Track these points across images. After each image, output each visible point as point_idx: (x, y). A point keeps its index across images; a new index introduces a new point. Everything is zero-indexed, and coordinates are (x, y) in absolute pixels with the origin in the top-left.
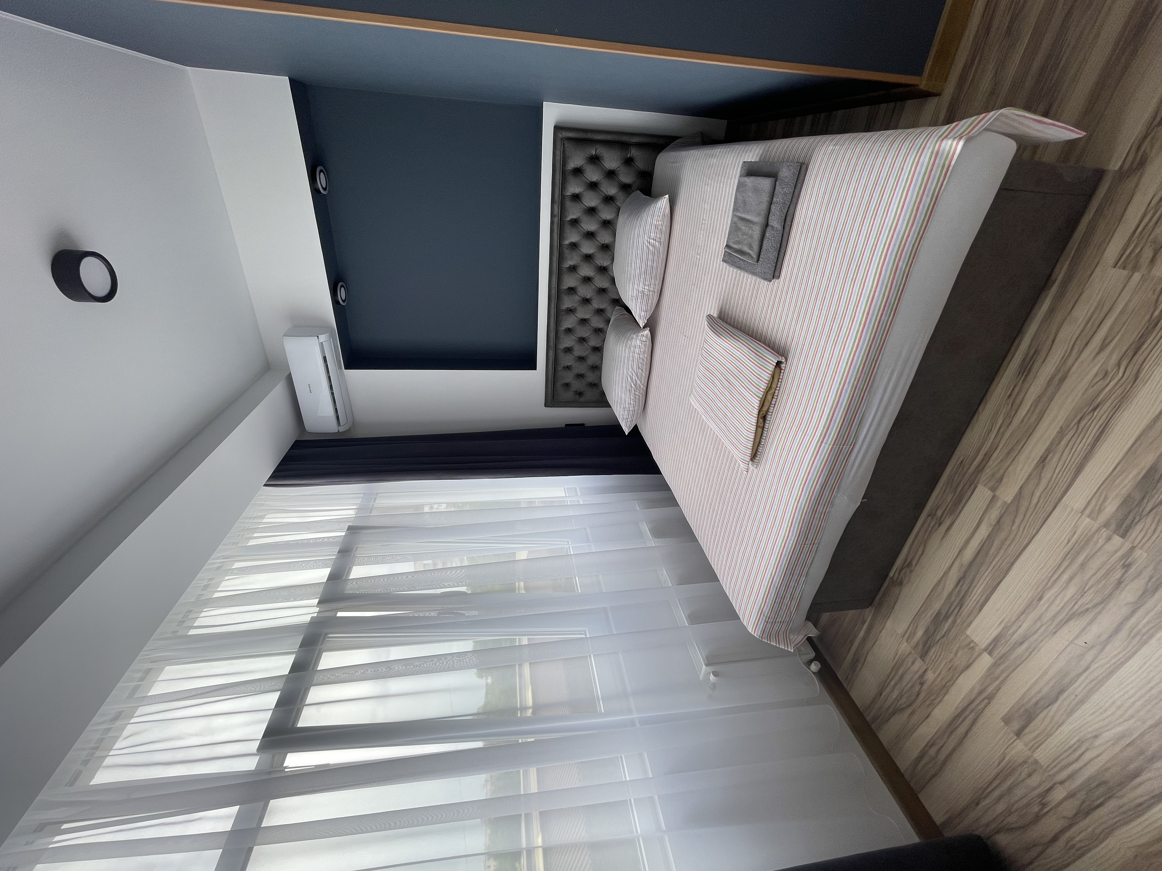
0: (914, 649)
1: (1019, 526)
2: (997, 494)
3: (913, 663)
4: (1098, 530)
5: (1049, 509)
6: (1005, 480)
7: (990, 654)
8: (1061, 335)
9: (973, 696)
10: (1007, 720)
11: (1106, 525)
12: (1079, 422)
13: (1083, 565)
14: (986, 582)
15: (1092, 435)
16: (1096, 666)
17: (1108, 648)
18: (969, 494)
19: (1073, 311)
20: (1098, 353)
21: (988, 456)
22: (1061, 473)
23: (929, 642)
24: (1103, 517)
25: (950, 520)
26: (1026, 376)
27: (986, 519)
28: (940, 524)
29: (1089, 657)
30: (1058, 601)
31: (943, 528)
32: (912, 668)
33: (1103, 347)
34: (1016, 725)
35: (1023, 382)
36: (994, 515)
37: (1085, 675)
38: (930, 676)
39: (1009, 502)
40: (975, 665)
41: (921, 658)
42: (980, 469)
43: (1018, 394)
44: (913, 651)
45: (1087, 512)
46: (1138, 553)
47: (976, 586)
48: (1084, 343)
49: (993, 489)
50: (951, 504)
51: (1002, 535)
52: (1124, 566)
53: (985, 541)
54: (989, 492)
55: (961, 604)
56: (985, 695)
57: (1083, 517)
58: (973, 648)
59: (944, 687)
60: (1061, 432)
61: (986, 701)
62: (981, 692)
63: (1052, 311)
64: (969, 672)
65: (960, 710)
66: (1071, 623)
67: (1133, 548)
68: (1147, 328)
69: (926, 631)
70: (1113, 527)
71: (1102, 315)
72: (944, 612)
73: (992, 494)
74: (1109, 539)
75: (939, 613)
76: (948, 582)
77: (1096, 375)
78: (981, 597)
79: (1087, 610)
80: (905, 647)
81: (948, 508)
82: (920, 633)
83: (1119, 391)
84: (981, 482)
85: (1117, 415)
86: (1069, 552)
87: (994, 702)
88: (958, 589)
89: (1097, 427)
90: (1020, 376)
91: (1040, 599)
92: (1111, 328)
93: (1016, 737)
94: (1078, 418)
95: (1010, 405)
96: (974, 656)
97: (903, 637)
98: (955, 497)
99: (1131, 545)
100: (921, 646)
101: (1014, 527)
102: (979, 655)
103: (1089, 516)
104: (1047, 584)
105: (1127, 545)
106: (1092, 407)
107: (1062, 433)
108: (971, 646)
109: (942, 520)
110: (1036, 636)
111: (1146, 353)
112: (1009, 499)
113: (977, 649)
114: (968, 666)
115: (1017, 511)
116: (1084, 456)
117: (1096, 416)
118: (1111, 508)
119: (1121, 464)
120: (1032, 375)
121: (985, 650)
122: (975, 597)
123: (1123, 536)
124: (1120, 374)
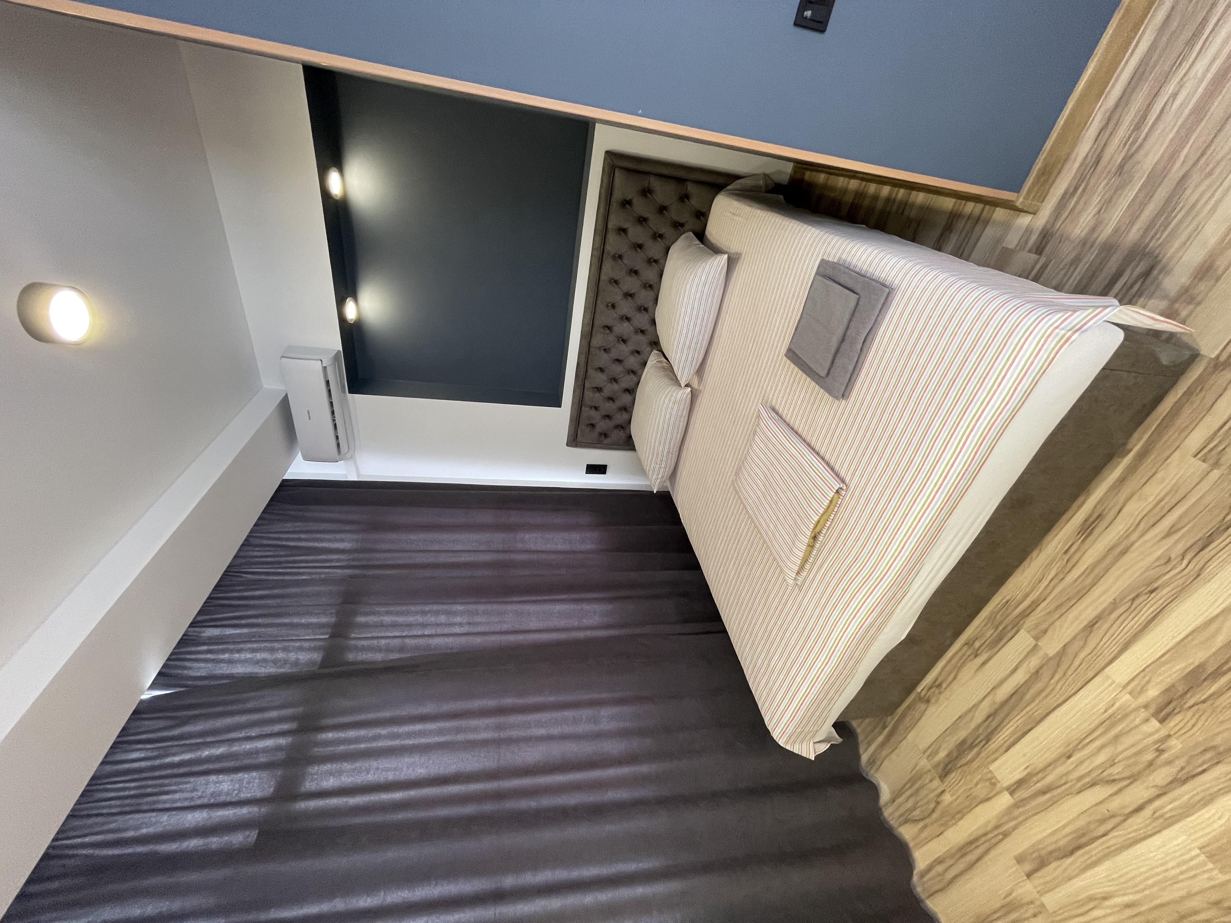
0: (934, 768)
1: (1058, 682)
2: (1039, 644)
3: (931, 781)
4: (1137, 709)
5: (1090, 674)
6: (1049, 633)
7: (1012, 793)
8: (1130, 507)
9: (989, 828)
10: (1020, 859)
11: (1146, 706)
12: (1133, 600)
13: (1117, 738)
14: (1016, 725)
15: (1145, 615)
16: (1116, 834)
17: (1130, 821)
18: (1010, 635)
19: (1144, 487)
20: (1165, 537)
21: (1035, 605)
22: (1108, 643)
23: (949, 766)
24: (1142, 700)
25: (988, 654)
26: (1087, 537)
27: (1025, 665)
28: (976, 656)
29: (1109, 825)
30: (1086, 764)
31: (979, 660)
32: (928, 786)
33: (1169, 534)
34: (1028, 867)
35: (1084, 540)
36: (1034, 662)
37: (1101, 840)
38: (947, 798)
39: (1051, 655)
40: (994, 801)
41: (940, 777)
42: (1025, 615)
43: (1075, 552)
44: (933, 770)
45: (1129, 688)
46: (1173, 742)
47: (1005, 727)
48: (1151, 523)
49: (1037, 638)
50: (989, 640)
51: (1038, 686)
52: (1157, 750)
53: (1021, 687)
54: (1032, 639)
55: (988, 739)
56: (1001, 830)
57: (1124, 692)
58: (994, 784)
59: (959, 812)
60: (1115, 603)
61: (1001, 837)
62: (997, 827)
63: (1122, 480)
64: (987, 805)
65: (972, 838)
66: (1097, 788)
67: (1169, 736)
68: (1218, 528)
69: (948, 755)
70: (1152, 709)
71: (1174, 501)
72: (969, 742)
73: (1034, 642)
74: (1147, 720)
75: (964, 741)
76: (977, 713)
77: (1159, 558)
78: (1010, 737)
79: (1114, 781)
80: (924, 763)
81: (987, 642)
82: (942, 754)
83: (1180, 582)
84: (1025, 626)
85: (1173, 605)
86: (1105, 721)
87: (1007, 840)
88: (986, 724)
89: (1152, 610)
90: (1080, 535)
91: (1069, 757)
92: (1181, 517)
93: (1025, 878)
94: (1132, 596)
95: (1066, 560)
96: (994, 792)
97: (924, 753)
98: (996, 634)
99: (1167, 733)
100: (942, 765)
101: (1052, 681)
102: (998, 793)
103: (1130, 693)
104: (1077, 745)
105: (1163, 733)
106: (1149, 589)
107: (1114, 605)
108: (993, 782)
109: (979, 652)
110: (1059, 791)
111: (1212, 553)
112: (1051, 652)
113: (999, 786)
114: (988, 799)
115: (1058, 666)
116: (1133, 634)
117: (1153, 599)
118: (1153, 692)
119: (1170, 653)
120: (1092, 538)
121: (1007, 789)
122: (1003, 736)
123: (1162, 721)
124: (1184, 565)
